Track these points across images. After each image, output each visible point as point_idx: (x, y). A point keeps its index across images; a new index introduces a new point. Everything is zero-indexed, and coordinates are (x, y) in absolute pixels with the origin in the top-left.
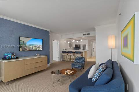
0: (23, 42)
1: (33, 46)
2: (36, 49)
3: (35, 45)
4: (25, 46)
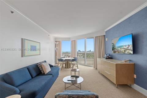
0: (113, 45)
1: (121, 47)
2: (125, 51)
3: (123, 46)
4: (115, 49)
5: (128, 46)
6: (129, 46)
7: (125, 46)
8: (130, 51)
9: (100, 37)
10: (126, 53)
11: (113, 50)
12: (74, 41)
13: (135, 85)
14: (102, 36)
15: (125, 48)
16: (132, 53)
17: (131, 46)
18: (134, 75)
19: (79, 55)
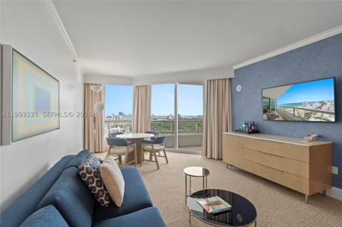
0: (267, 100)
1: (294, 106)
2: (308, 115)
3: (301, 104)
4: (273, 109)
5: (319, 105)
6: (323, 103)
7: (311, 104)
8: (326, 116)
9: (220, 82)
10: (312, 119)
11: (265, 111)
12: (146, 86)
13: (334, 188)
14: (225, 79)
15: (311, 108)
16: (333, 119)
17: (328, 104)
18: (331, 168)
19: (120, 124)
